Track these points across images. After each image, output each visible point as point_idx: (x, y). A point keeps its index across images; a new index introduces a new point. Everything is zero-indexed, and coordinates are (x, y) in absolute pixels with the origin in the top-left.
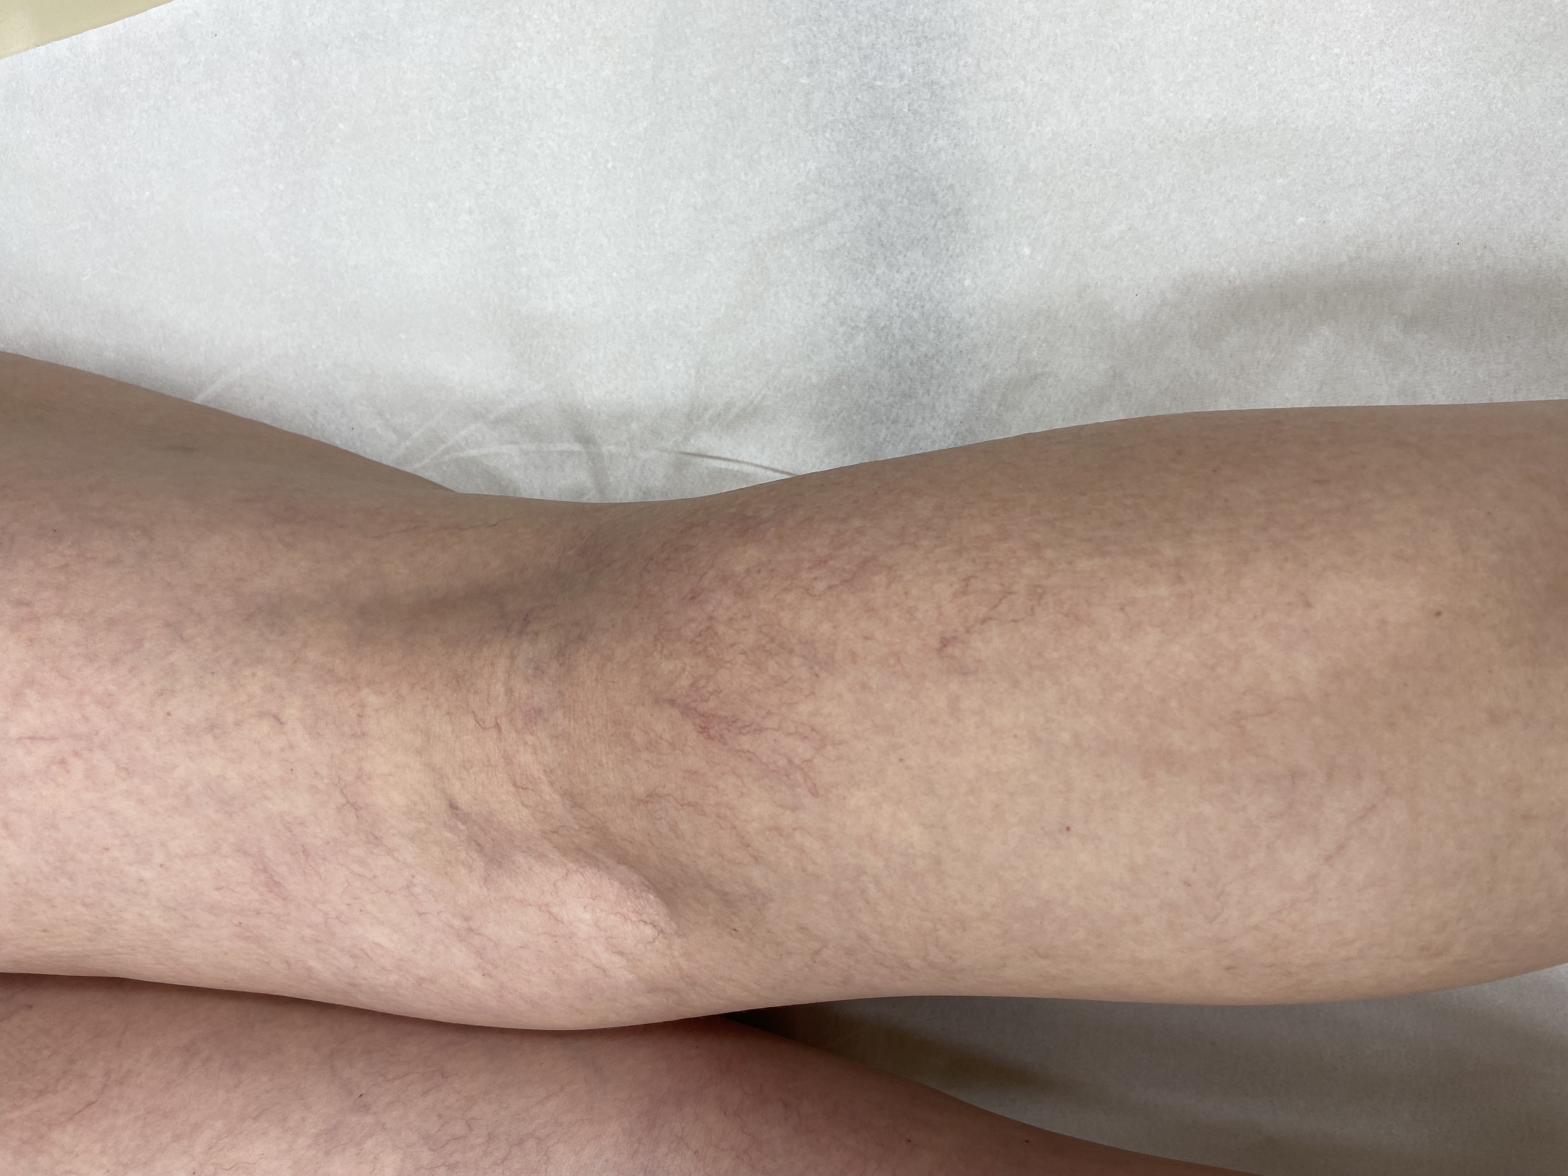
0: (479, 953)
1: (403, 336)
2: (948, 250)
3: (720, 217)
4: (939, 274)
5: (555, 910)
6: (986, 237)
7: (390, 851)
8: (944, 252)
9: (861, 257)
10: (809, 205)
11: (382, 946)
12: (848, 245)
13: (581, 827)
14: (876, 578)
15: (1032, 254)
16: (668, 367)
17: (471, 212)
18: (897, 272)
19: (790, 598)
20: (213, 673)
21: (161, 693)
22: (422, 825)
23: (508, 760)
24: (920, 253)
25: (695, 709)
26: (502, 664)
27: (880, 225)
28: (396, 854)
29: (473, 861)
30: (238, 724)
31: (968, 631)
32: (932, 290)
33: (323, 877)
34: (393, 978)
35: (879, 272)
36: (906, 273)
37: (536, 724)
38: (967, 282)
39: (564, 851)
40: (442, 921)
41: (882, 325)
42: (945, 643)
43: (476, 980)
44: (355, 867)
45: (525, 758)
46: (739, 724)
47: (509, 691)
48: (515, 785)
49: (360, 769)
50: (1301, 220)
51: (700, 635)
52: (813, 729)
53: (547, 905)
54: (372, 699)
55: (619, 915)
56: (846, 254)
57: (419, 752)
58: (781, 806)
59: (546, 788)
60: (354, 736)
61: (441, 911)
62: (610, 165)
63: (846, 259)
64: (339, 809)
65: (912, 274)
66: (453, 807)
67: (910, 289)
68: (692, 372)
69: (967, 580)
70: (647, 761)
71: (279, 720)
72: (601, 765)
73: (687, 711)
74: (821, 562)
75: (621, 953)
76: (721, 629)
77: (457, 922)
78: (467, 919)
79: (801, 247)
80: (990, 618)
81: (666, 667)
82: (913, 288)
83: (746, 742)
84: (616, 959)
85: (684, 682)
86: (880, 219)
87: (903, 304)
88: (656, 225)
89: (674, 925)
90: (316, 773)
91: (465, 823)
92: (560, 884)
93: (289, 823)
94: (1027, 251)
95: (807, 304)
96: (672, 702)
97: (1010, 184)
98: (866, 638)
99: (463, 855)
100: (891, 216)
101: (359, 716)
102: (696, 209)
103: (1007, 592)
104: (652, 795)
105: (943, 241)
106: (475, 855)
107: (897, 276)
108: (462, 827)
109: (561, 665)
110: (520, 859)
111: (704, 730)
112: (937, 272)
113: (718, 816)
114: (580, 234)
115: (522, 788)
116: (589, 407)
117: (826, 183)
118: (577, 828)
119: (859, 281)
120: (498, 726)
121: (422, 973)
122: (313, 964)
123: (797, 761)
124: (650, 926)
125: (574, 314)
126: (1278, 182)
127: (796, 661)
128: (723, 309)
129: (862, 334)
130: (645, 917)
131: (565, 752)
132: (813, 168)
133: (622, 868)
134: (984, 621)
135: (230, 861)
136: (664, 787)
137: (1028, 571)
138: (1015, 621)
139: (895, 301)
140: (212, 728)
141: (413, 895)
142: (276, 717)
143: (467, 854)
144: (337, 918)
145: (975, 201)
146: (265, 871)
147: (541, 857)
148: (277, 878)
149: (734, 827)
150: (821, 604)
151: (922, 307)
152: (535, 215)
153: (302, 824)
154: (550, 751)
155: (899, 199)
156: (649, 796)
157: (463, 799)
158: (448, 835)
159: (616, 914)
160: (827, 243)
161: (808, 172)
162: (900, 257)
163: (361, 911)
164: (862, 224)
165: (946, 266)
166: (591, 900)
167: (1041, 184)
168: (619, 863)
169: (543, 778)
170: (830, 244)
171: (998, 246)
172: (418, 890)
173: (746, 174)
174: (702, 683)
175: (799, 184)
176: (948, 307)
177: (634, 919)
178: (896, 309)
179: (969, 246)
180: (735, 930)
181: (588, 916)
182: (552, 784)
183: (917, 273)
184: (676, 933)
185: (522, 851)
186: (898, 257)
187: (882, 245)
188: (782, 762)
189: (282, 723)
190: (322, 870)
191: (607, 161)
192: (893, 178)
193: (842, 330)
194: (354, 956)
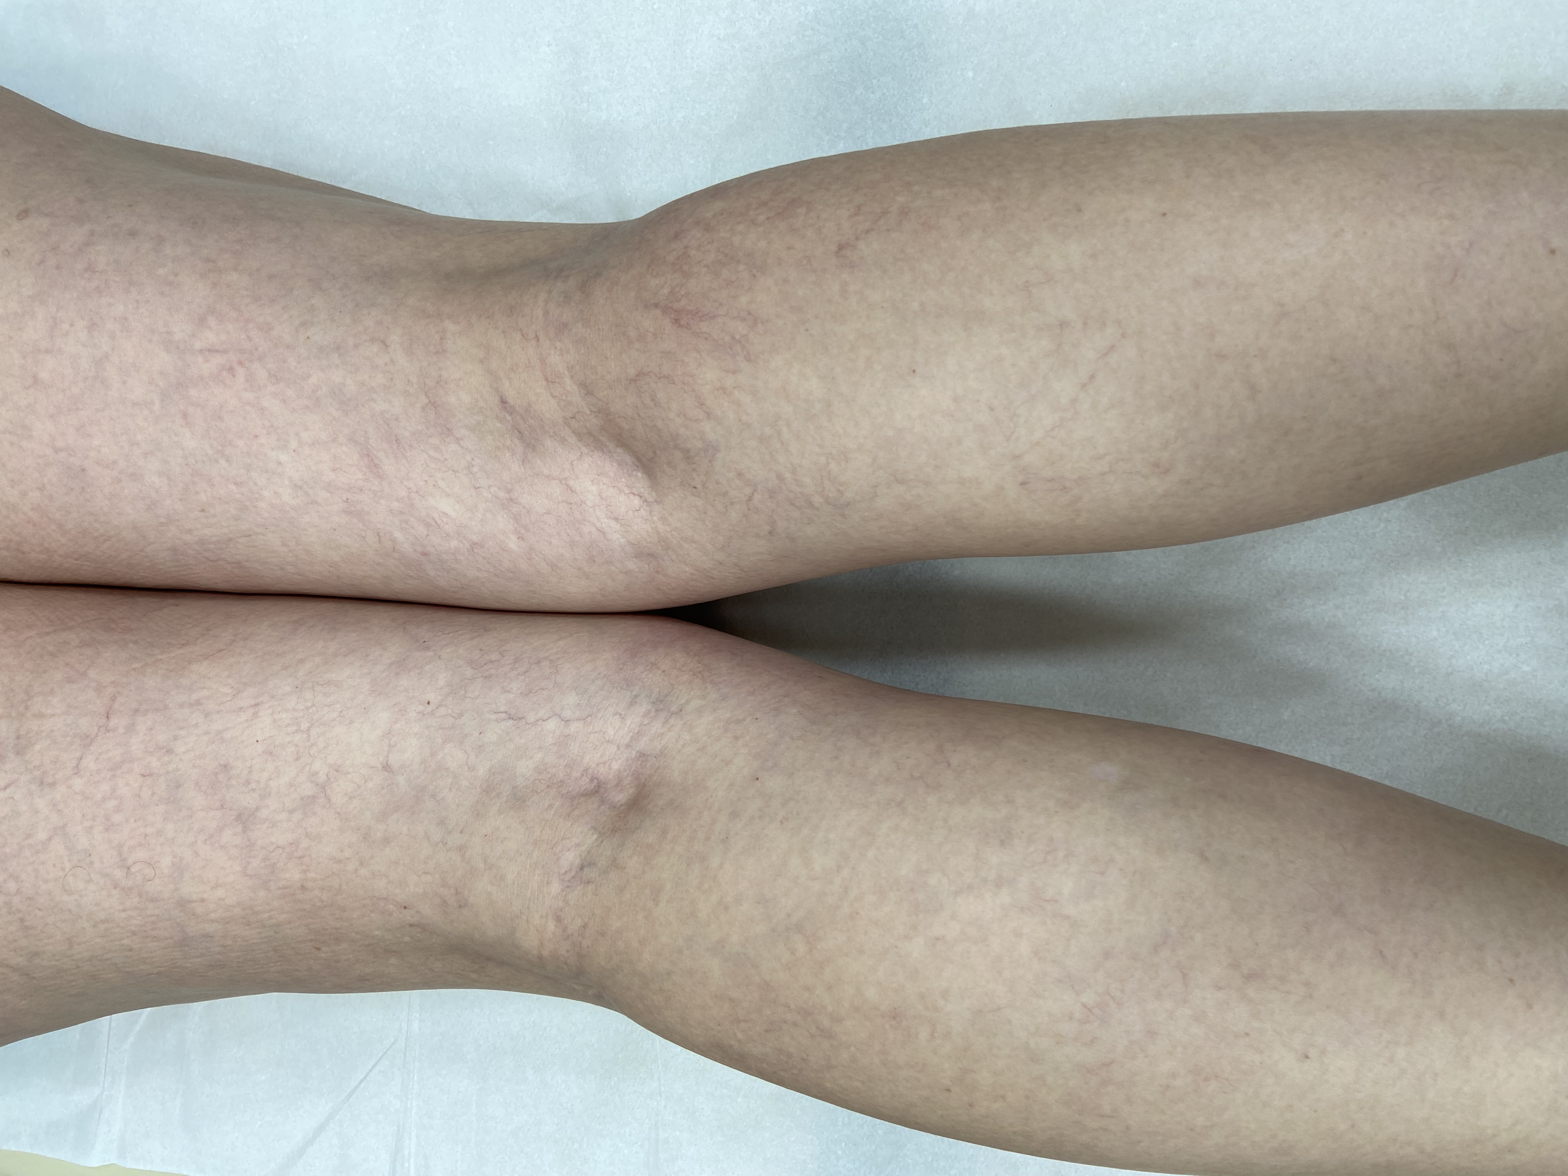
0: (516, 518)
1: (491, 143)
2: (911, 76)
4: (904, 95)
5: (571, 483)
7: (458, 440)
8: (909, 77)
9: (845, 81)
10: (807, 39)
11: (447, 514)
12: (835, 71)
13: (591, 411)
14: (799, 210)
16: (691, 162)
17: (549, 45)
18: (872, 93)
19: (741, 228)
20: (341, 312)
21: (304, 324)
22: (481, 418)
23: (543, 360)
25: (671, 308)
26: (543, 296)
28: (461, 442)
29: (515, 446)
30: (356, 346)
31: (857, 239)
32: (898, 107)
33: (409, 459)
34: (454, 544)
35: (858, 92)
37: (563, 334)
38: (925, 100)
39: (579, 436)
40: (490, 493)
42: (841, 247)
43: (513, 543)
44: (432, 453)
45: (555, 359)
46: (700, 314)
47: (546, 313)
48: (546, 380)
49: (440, 376)
50: (1175, 44)
51: (678, 259)
52: (749, 313)
53: (565, 479)
54: (450, 326)
55: (616, 488)
56: (833, 78)
57: (481, 361)
58: (726, 371)
59: (568, 382)
60: (437, 353)
61: (491, 486)
64: (423, 409)
66: (503, 402)
67: (881, 106)
68: (709, 165)
69: (859, 207)
70: (637, 350)
71: (385, 344)
72: (606, 358)
73: (666, 310)
74: (764, 204)
75: (616, 519)
76: (693, 252)
77: (502, 494)
78: (509, 491)
79: (799, 72)
80: (872, 230)
81: (654, 282)
82: (884, 105)
83: (704, 327)
84: (613, 523)
85: (666, 291)
87: (875, 118)
88: (688, 51)
89: (654, 494)
90: (409, 381)
91: (511, 414)
92: (575, 463)
93: (387, 419)
94: (970, 74)
95: (801, 117)
96: (656, 306)
97: (961, 22)
98: (789, 248)
99: (508, 442)
100: (869, 48)
101: (441, 339)
102: (719, 39)
103: (885, 213)
104: (640, 374)
105: (908, 68)
106: (517, 441)
107: (871, 96)
108: (509, 418)
109: (583, 293)
110: (548, 442)
111: (676, 321)
113: (684, 383)
115: (551, 382)
116: (629, 194)
117: (821, 23)
118: (588, 412)
120: (537, 338)
121: (475, 538)
122: (398, 535)
123: (737, 337)
124: (637, 497)
125: (622, 121)
126: (1159, 16)
127: (741, 267)
128: (735, 117)
129: (842, 142)
130: (634, 491)
131: (582, 351)
132: (811, 11)
133: (619, 450)
134: (868, 232)
135: (344, 448)
136: (648, 366)
137: (901, 199)
138: (888, 230)
139: (870, 116)
140: (338, 348)
141: (471, 473)
142: (383, 342)
143: (512, 441)
144: (417, 492)
145: (934, 37)
146: (368, 456)
147: (563, 441)
148: (376, 461)
149: (694, 391)
150: (761, 229)
151: (890, 121)
152: (597, 45)
153: (397, 419)
154: (572, 352)
155: (876, 35)
156: (638, 375)
157: (510, 394)
158: (498, 425)
159: (614, 487)
160: (819, 69)
161: (807, 14)
162: (875, 81)
163: (434, 486)
164: (847, 54)
166: (596, 476)
167: (983, 22)
168: (617, 446)
169: (566, 373)
170: (821, 70)
172: (475, 469)
173: (759, 14)
174: (677, 289)
175: (800, 22)
176: (910, 121)
177: (627, 492)
178: (869, 122)
179: (927, 72)
180: (695, 488)
181: (594, 488)
182: (572, 377)
183: (887, 94)
184: (655, 501)
185: (550, 436)
186: (873, 81)
187: (862, 71)
188: (727, 338)
189: (387, 346)
190: (408, 454)
192: (872, 19)
193: (827, 138)
194: (428, 525)
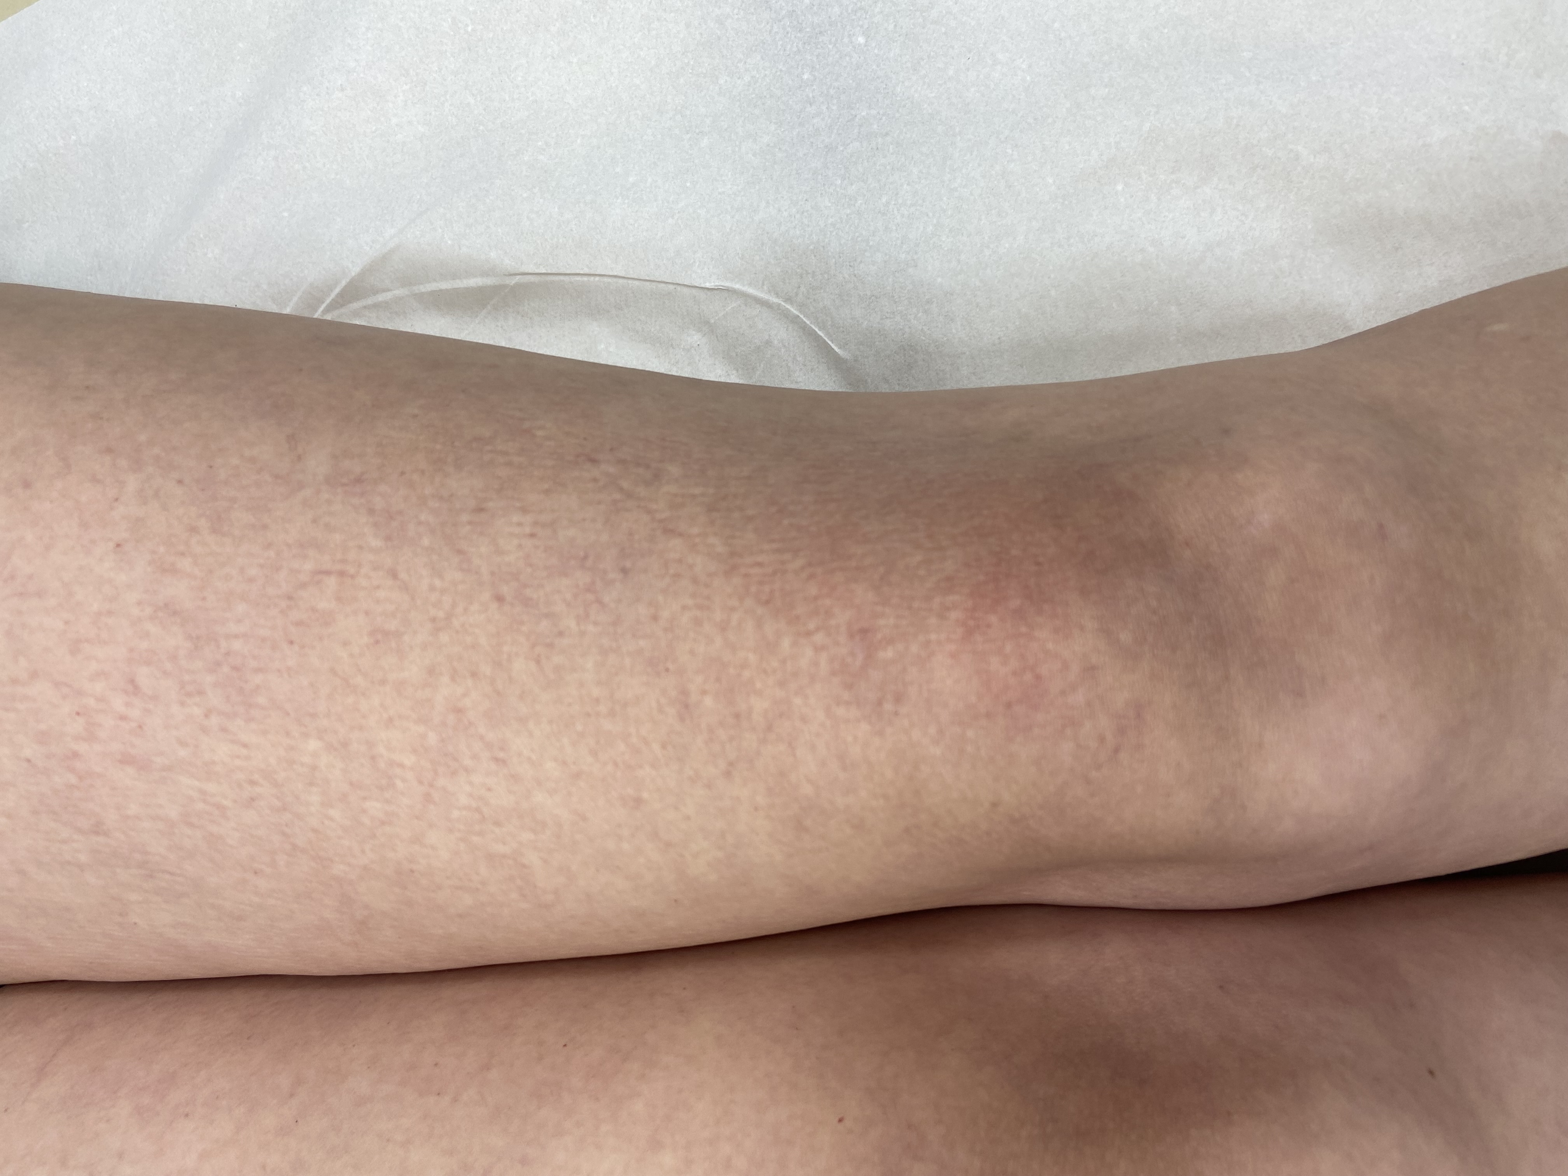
3: (575, 60)
6: (821, 33)
15: (866, 42)
24: (759, 57)
27: (719, 38)
36: (747, 78)
41: (726, 126)
62: (469, 29)
63: (690, 76)
65: (753, 77)
86: (719, 32)
112: (776, 72)
114: (448, 97)
119: (703, 94)
165: (784, 65)
171: (833, 39)
191: (467, 25)
